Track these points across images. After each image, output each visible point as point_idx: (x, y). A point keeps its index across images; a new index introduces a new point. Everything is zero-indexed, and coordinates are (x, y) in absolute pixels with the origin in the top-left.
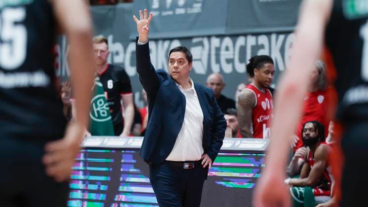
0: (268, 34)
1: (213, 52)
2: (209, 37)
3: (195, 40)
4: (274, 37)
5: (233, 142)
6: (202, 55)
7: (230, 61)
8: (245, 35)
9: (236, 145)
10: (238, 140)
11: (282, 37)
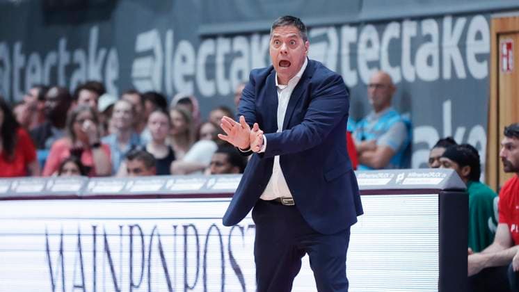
0: (439, 18)
1: (346, 51)
2: (338, 26)
3: (314, 33)
4: (447, 22)
5: (393, 175)
6: (326, 56)
7: (374, 64)
8: (400, 20)
9: (397, 180)
10: (401, 173)
11: (461, 22)
